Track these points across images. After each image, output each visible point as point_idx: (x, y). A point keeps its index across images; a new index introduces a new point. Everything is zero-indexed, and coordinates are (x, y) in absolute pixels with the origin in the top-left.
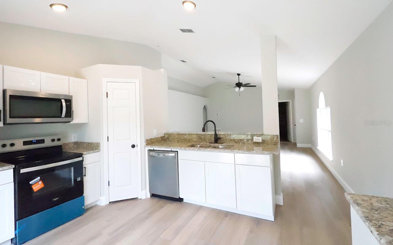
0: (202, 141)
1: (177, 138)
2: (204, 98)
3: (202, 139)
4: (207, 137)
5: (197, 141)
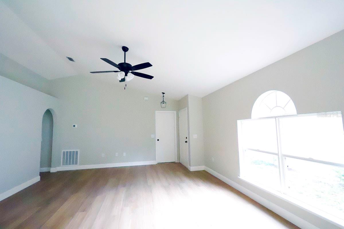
2: (49, 96)
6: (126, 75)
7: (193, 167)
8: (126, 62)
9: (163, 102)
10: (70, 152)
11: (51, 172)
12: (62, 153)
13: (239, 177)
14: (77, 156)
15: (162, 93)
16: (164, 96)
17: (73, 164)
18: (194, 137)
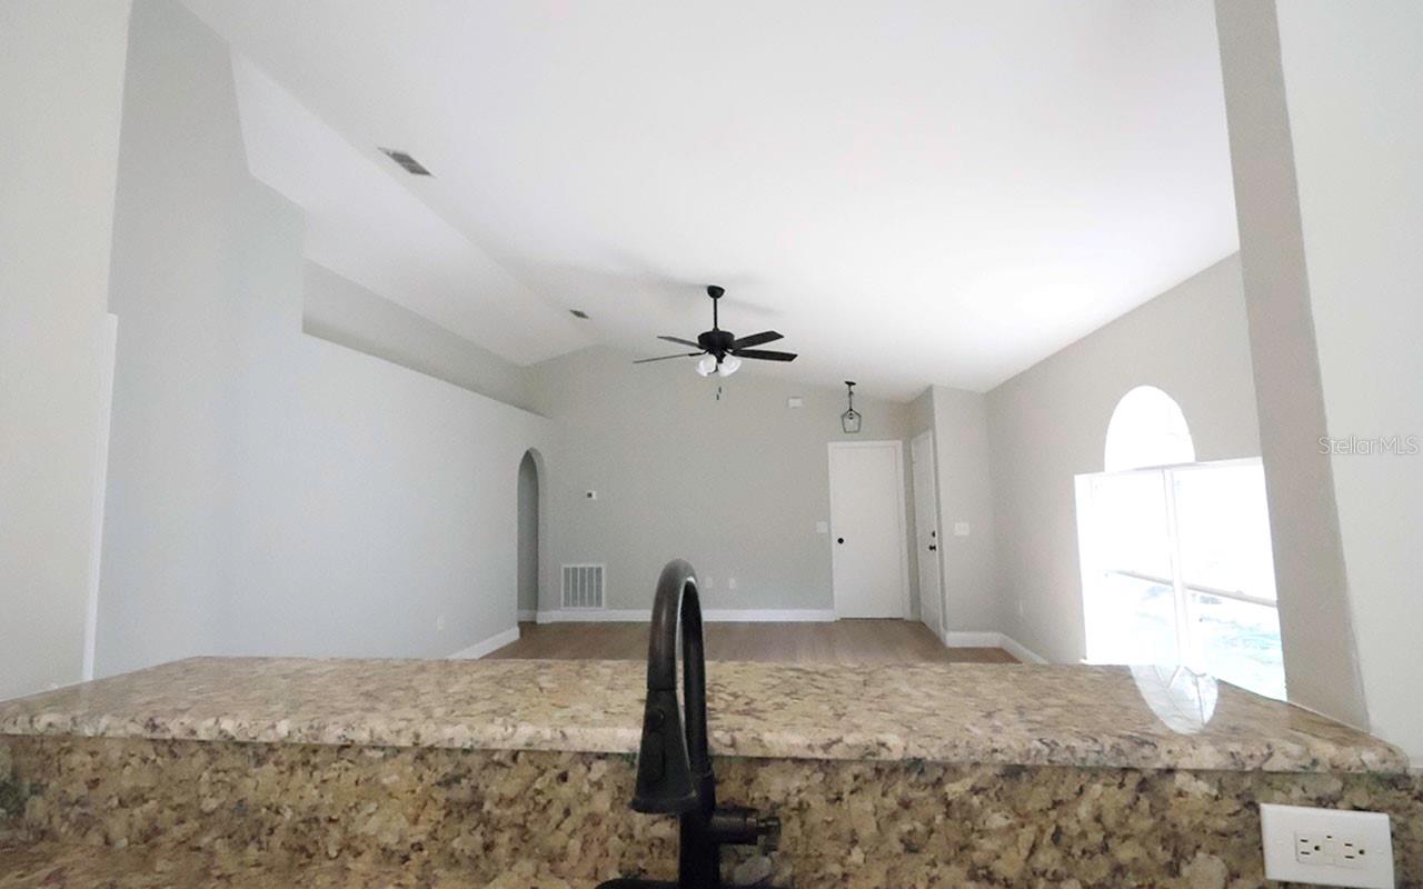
0: (488, 847)
1: (140, 798)
2: (525, 412)
3: (485, 821)
4: (566, 790)
5: (418, 847)
6: (720, 361)
7: (958, 634)
8: (721, 329)
9: (851, 413)
10: (583, 570)
11: (540, 621)
12: (563, 571)
13: (1083, 661)
14: (599, 579)
15: (847, 383)
16: (851, 393)
17: (591, 604)
18: (958, 529)
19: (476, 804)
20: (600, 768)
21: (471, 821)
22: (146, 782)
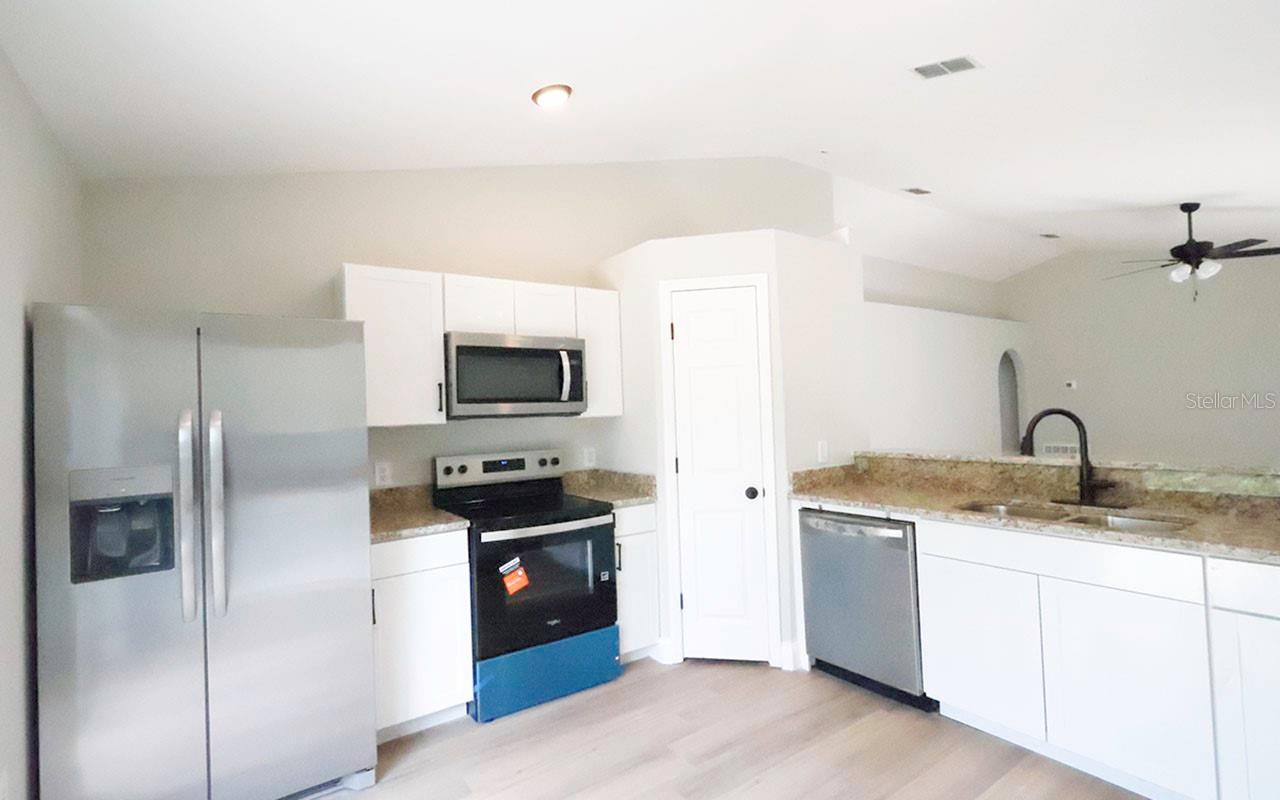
2: (1002, 321)
3: (1015, 483)
4: (1041, 477)
5: (993, 490)
6: (1196, 267)
8: (1197, 240)
19: (1012, 479)
20: (1054, 470)
21: (1010, 483)
22: (907, 470)
